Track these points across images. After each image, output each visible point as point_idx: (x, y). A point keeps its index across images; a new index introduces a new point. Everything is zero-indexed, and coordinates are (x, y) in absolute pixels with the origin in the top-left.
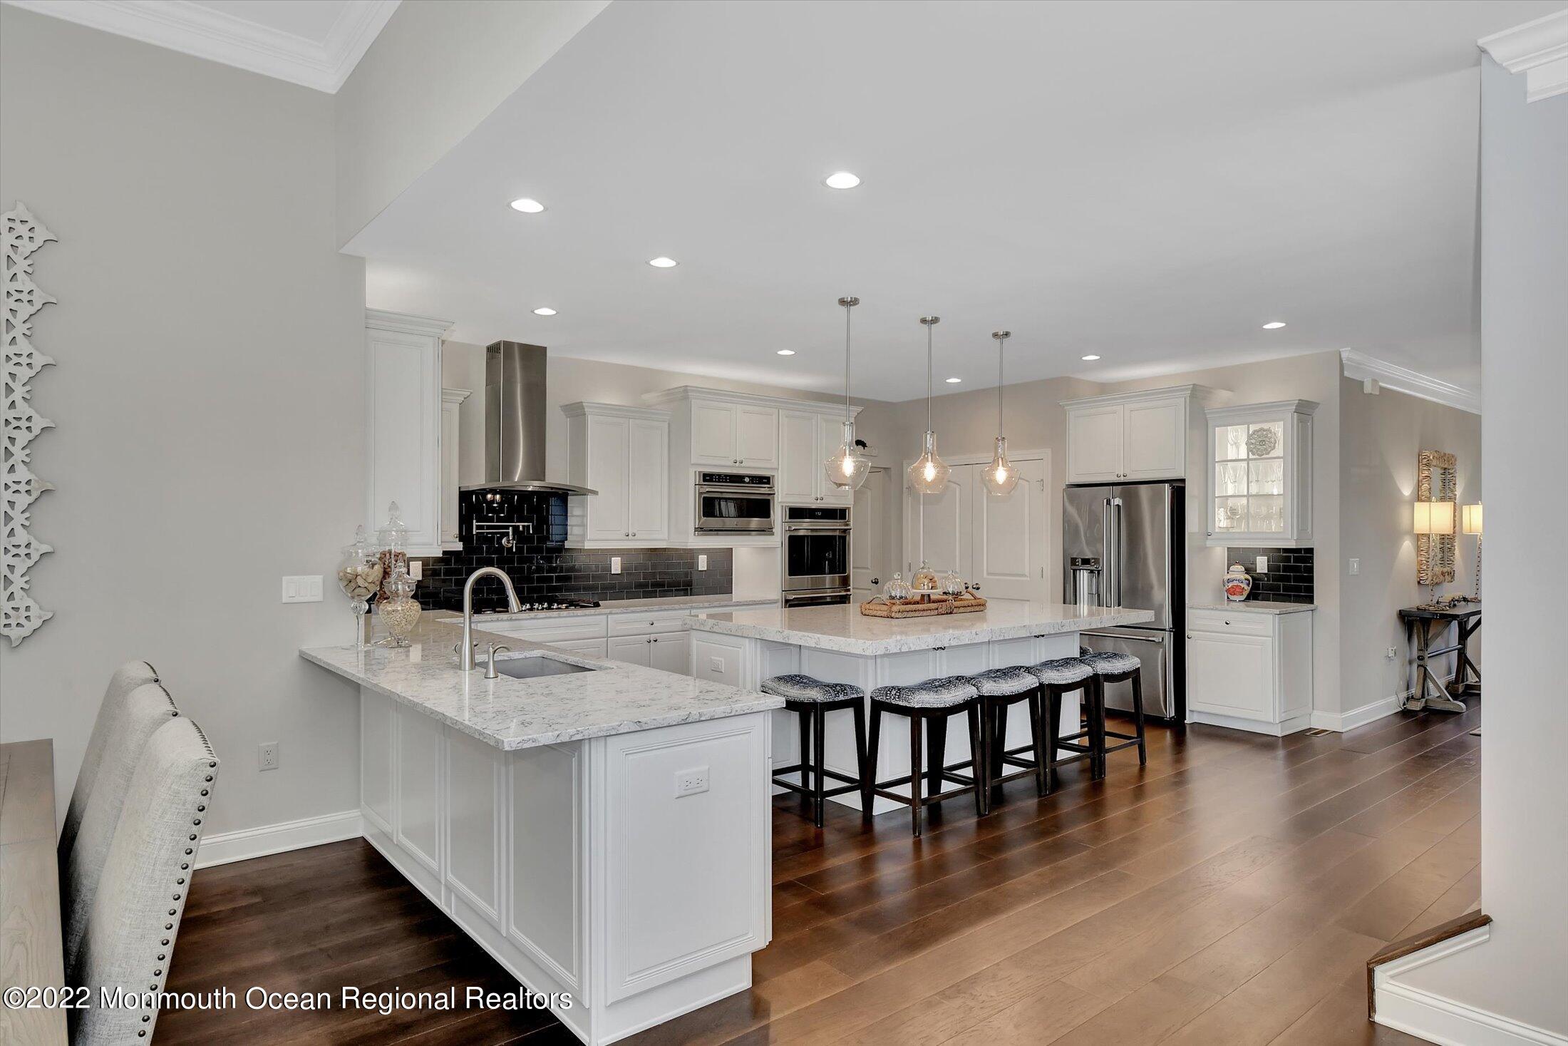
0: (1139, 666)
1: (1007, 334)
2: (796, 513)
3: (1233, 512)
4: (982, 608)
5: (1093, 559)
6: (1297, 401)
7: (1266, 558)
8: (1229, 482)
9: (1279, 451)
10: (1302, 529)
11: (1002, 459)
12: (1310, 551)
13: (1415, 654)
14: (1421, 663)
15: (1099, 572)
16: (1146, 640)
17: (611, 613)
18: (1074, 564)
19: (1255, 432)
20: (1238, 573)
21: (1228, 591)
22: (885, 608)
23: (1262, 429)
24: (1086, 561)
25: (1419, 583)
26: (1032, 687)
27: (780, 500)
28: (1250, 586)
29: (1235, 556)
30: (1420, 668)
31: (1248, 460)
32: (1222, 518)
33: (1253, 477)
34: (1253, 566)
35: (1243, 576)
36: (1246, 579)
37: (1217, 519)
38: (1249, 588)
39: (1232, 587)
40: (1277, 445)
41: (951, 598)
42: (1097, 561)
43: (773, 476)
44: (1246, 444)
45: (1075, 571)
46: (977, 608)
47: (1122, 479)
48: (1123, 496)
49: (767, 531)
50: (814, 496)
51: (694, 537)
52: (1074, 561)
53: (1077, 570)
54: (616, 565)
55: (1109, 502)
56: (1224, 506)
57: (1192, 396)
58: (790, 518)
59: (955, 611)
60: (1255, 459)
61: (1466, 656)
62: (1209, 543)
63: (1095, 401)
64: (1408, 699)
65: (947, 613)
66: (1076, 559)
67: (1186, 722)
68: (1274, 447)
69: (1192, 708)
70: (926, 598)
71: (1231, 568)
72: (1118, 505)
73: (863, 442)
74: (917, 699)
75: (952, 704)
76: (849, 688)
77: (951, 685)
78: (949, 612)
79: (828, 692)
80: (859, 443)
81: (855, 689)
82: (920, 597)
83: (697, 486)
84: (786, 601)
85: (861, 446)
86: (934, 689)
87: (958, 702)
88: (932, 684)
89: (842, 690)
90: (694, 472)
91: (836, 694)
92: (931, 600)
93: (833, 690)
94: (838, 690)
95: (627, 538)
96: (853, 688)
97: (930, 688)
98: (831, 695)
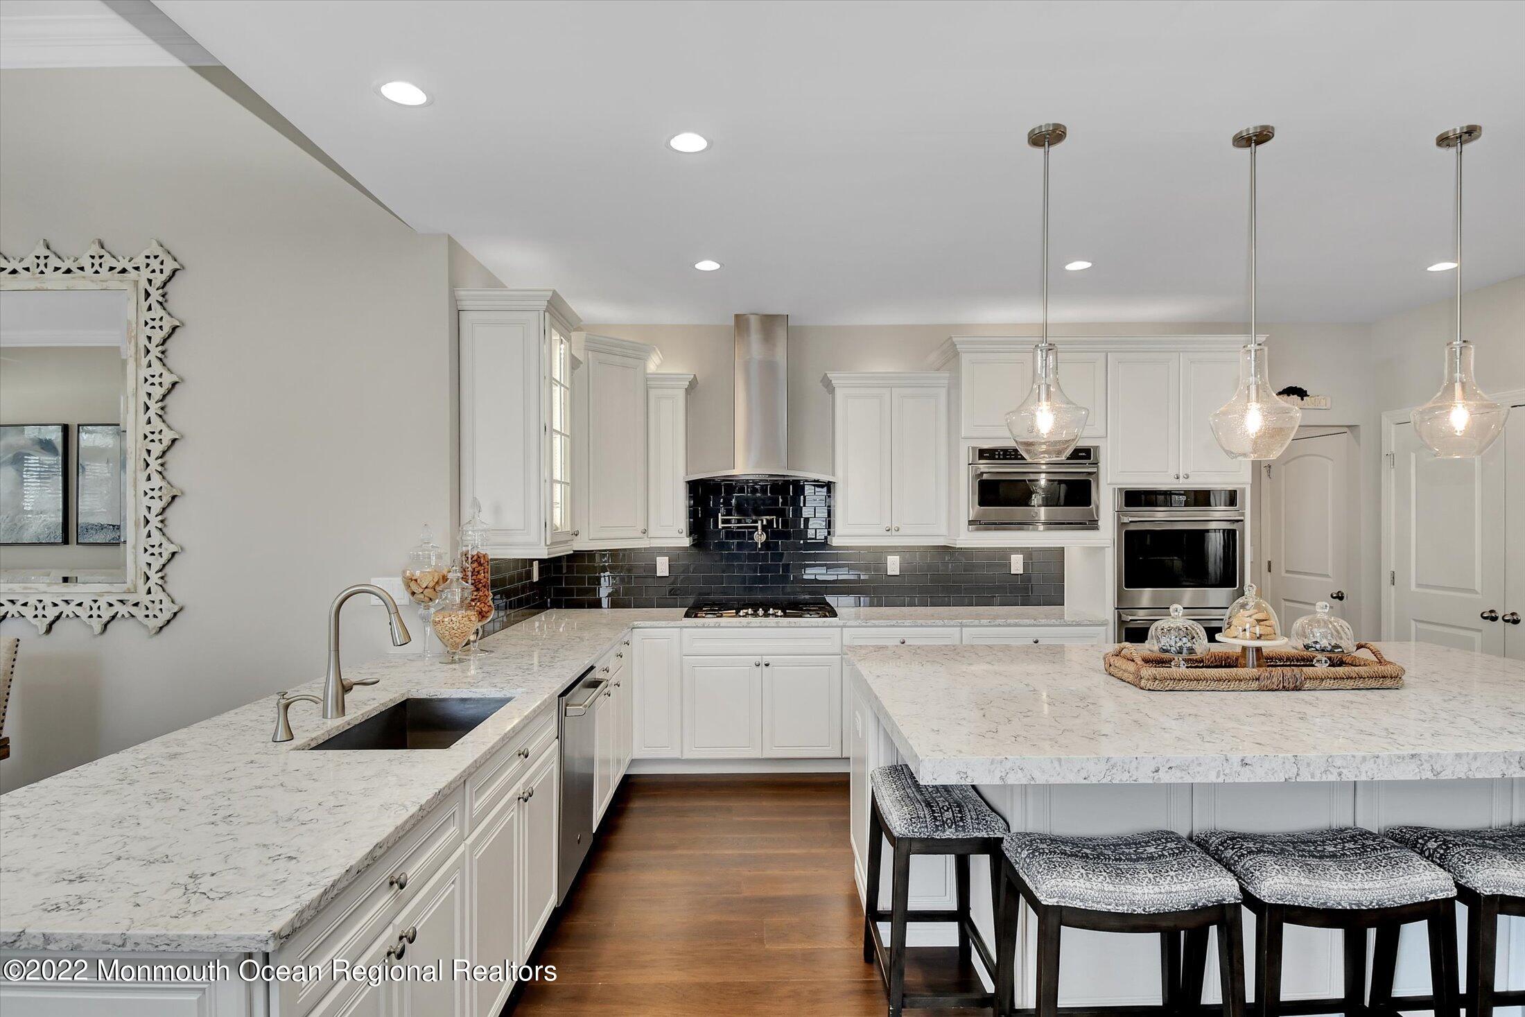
2: (1134, 498)
17: (845, 626)
22: (1131, 667)
27: (1108, 481)
43: (1097, 448)
49: (1092, 524)
50: (1173, 473)
51: (969, 532)
54: (893, 565)
58: (1126, 507)
59: (1307, 685)
65: (1285, 689)
70: (1251, 656)
73: (1301, 389)
74: (1048, 886)
75: (1152, 909)
76: (972, 819)
77: (1174, 863)
78: (1292, 686)
79: (921, 820)
80: (1290, 391)
81: (987, 822)
82: (1239, 650)
83: (970, 466)
84: (1121, 622)
85: (1296, 396)
86: (1123, 865)
87: (1173, 907)
88: (1138, 849)
89: (954, 819)
90: (967, 449)
91: (937, 826)
92: (1265, 660)
93: (935, 818)
94: (947, 820)
95: (889, 533)
96: (983, 819)
97: (1120, 859)
98: (927, 827)
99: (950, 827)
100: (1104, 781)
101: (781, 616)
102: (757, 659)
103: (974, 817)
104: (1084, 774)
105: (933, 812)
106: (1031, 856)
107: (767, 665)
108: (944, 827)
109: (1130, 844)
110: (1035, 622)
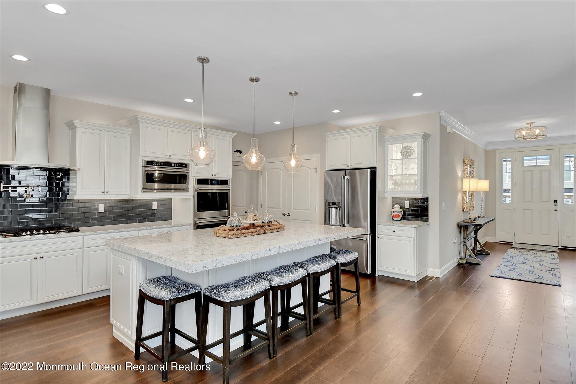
0: (358, 256)
1: (296, 93)
2: (201, 182)
3: (396, 182)
4: (282, 229)
5: (337, 203)
6: (423, 133)
7: (409, 202)
8: (393, 169)
9: (415, 155)
10: (424, 190)
11: (294, 155)
12: (427, 199)
13: (462, 240)
14: (465, 244)
15: (339, 208)
16: (360, 239)
17: (85, 235)
18: (329, 205)
19: (405, 147)
20: (397, 208)
21: (393, 216)
22: (226, 232)
23: (407, 146)
24: (334, 204)
25: (463, 211)
26: (303, 276)
27: (192, 175)
28: (402, 214)
29: (396, 201)
30: (464, 246)
31: (402, 159)
32: (391, 185)
33: (404, 167)
34: (403, 205)
35: (400, 210)
36: (401, 211)
37: (389, 185)
38: (402, 215)
39: (395, 215)
40: (414, 153)
41: (266, 224)
42: (339, 204)
43: (189, 164)
44: (401, 153)
45: (329, 208)
46: (279, 230)
47: (350, 168)
48: (350, 175)
49: (187, 190)
50: (211, 174)
51: (142, 193)
52: (329, 204)
53: (330, 207)
54: (101, 208)
55: (344, 177)
56: (391, 179)
57: (379, 131)
58: (197, 184)
59: (267, 232)
60: (405, 159)
61: (477, 239)
62: (386, 196)
63: (338, 133)
64: (460, 259)
65: (262, 234)
66: (330, 202)
67: (376, 275)
68: (412, 154)
69: (379, 269)
70: (252, 226)
71: (395, 206)
72: (348, 179)
73: (240, 151)
74: (228, 296)
75: (252, 295)
76: (190, 287)
77: (254, 282)
78: (263, 233)
79: (174, 292)
80: (238, 151)
81: (195, 287)
82: (248, 225)
83: (143, 167)
84: (196, 224)
85: (239, 153)
86: (242, 286)
87: (256, 293)
88: (243, 282)
89: (185, 289)
90: (141, 161)
91: (179, 293)
92: (254, 226)
93: (178, 290)
94: (182, 290)
95: (103, 194)
96: (194, 287)
97: (240, 285)
98: (176, 294)
99: (184, 292)
100: (241, 261)
101: (48, 234)
102: (35, 256)
103: (191, 287)
104: (236, 260)
105: (177, 288)
106: (218, 291)
107: (41, 258)
108: (182, 292)
109: (240, 281)
110: (167, 226)
